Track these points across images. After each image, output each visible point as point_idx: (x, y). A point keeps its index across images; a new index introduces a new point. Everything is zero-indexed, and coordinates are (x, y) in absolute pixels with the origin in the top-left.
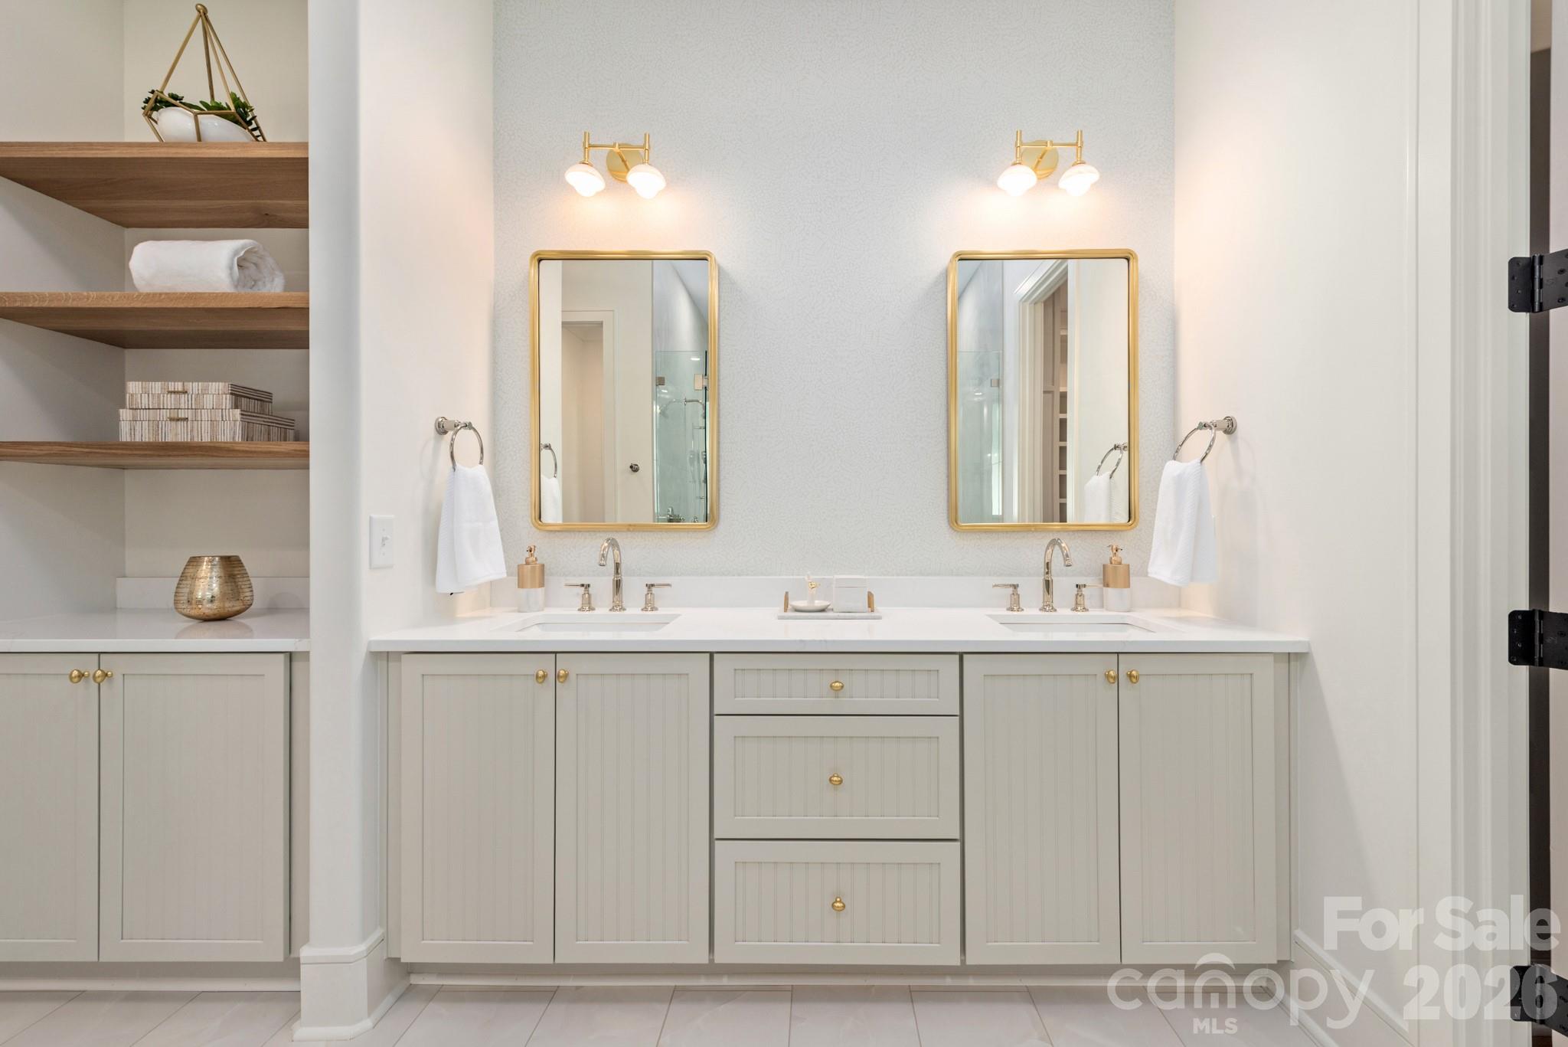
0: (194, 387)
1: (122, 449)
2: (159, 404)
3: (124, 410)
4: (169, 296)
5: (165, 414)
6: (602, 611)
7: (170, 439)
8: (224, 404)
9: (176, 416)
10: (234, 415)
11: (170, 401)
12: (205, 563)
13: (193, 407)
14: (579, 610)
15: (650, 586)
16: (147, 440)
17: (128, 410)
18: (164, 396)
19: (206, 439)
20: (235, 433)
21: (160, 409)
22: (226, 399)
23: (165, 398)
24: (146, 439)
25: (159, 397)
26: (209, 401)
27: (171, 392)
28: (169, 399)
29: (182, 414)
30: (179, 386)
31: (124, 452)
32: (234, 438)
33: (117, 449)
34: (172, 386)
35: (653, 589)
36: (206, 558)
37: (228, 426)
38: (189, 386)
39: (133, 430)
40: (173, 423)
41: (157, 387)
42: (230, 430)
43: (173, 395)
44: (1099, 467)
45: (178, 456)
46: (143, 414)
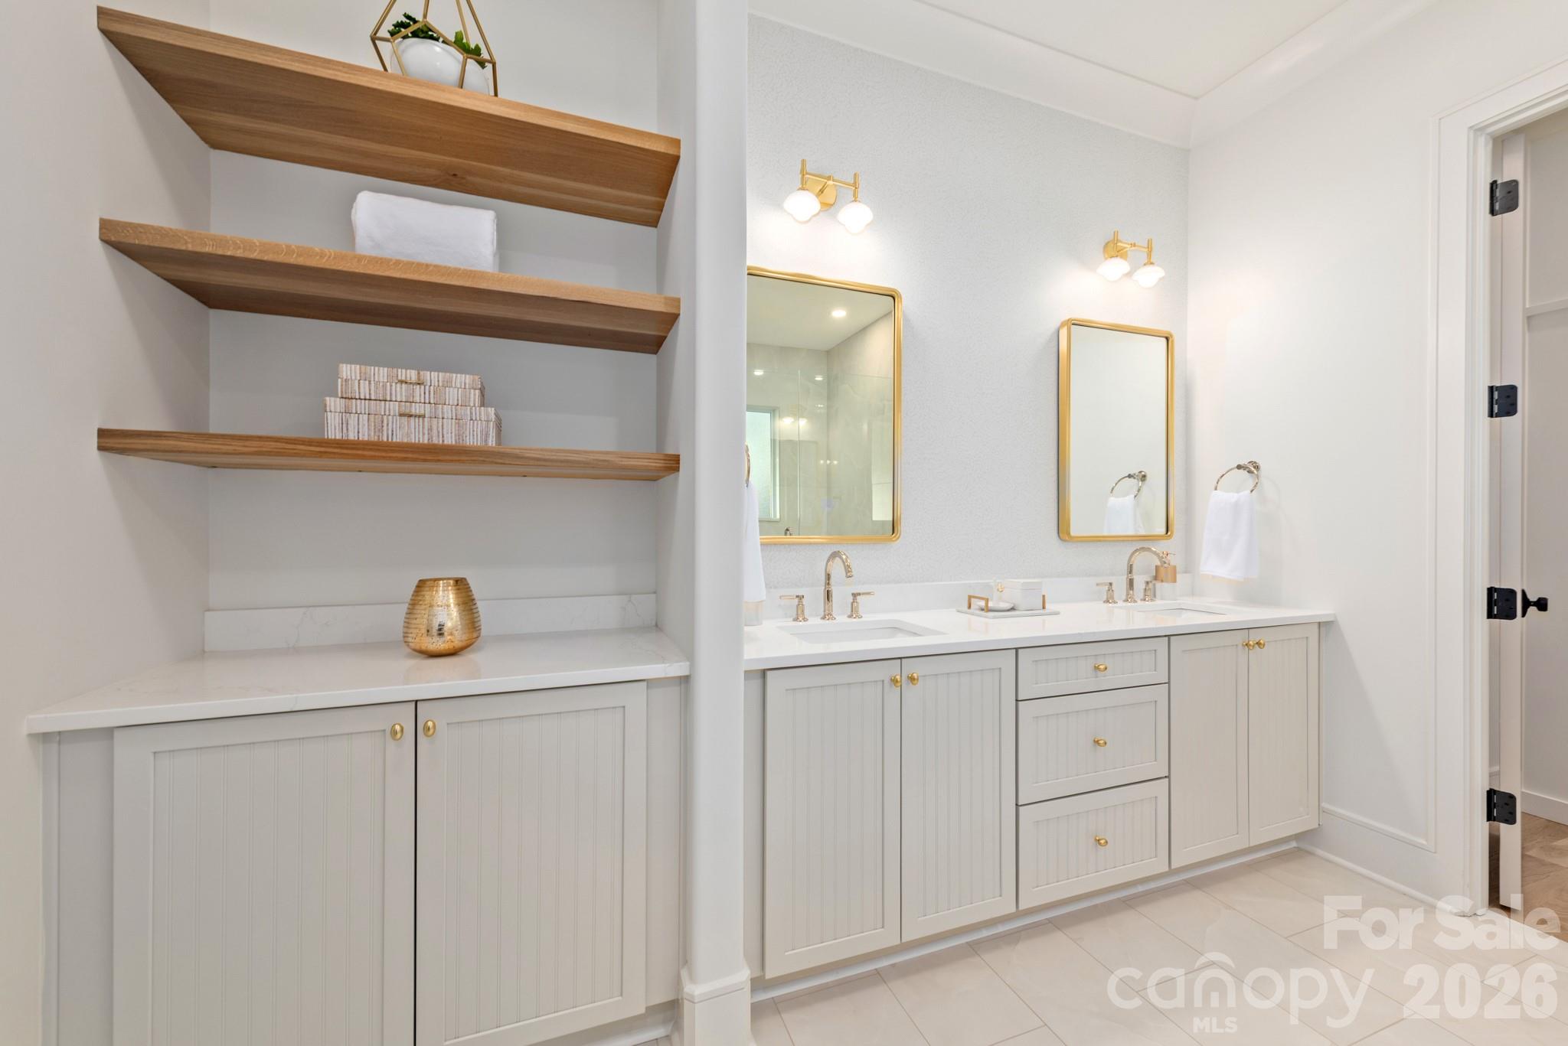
0: (432, 377)
1: (371, 450)
2: (385, 394)
3: (333, 399)
4: (410, 265)
5: (394, 407)
6: (814, 621)
7: (399, 438)
8: (472, 399)
9: (407, 411)
10: (488, 415)
11: (401, 392)
12: (441, 588)
13: (432, 401)
14: (794, 620)
15: (855, 595)
16: (366, 438)
17: (338, 399)
18: (391, 386)
19: (450, 440)
20: (487, 435)
21: (386, 401)
22: (475, 395)
23: (394, 387)
24: (364, 436)
25: (384, 386)
26: (452, 395)
27: (402, 382)
28: (398, 389)
29: (416, 409)
30: (412, 375)
31: (377, 454)
32: (486, 441)
33: (364, 449)
34: (402, 374)
35: (858, 597)
36: (441, 582)
37: (478, 427)
38: (427, 375)
39: (344, 424)
40: (405, 419)
41: (382, 373)
42: (481, 432)
43: (404, 385)
44: (1113, 489)
45: (452, 461)
46: (361, 406)
